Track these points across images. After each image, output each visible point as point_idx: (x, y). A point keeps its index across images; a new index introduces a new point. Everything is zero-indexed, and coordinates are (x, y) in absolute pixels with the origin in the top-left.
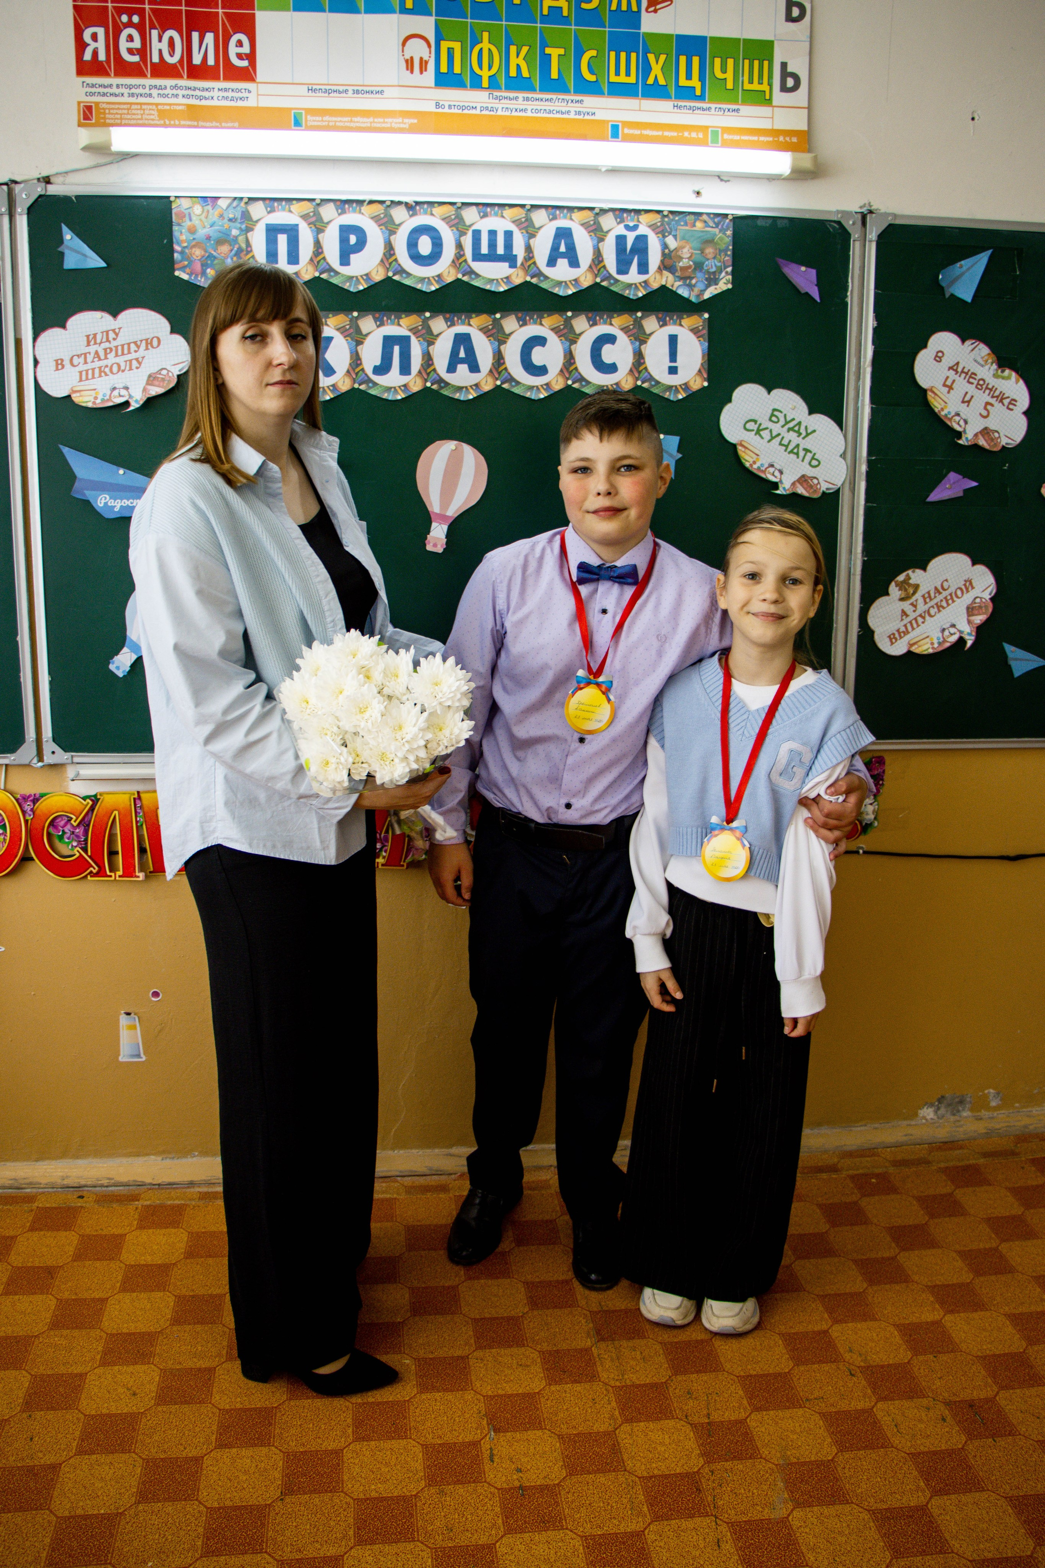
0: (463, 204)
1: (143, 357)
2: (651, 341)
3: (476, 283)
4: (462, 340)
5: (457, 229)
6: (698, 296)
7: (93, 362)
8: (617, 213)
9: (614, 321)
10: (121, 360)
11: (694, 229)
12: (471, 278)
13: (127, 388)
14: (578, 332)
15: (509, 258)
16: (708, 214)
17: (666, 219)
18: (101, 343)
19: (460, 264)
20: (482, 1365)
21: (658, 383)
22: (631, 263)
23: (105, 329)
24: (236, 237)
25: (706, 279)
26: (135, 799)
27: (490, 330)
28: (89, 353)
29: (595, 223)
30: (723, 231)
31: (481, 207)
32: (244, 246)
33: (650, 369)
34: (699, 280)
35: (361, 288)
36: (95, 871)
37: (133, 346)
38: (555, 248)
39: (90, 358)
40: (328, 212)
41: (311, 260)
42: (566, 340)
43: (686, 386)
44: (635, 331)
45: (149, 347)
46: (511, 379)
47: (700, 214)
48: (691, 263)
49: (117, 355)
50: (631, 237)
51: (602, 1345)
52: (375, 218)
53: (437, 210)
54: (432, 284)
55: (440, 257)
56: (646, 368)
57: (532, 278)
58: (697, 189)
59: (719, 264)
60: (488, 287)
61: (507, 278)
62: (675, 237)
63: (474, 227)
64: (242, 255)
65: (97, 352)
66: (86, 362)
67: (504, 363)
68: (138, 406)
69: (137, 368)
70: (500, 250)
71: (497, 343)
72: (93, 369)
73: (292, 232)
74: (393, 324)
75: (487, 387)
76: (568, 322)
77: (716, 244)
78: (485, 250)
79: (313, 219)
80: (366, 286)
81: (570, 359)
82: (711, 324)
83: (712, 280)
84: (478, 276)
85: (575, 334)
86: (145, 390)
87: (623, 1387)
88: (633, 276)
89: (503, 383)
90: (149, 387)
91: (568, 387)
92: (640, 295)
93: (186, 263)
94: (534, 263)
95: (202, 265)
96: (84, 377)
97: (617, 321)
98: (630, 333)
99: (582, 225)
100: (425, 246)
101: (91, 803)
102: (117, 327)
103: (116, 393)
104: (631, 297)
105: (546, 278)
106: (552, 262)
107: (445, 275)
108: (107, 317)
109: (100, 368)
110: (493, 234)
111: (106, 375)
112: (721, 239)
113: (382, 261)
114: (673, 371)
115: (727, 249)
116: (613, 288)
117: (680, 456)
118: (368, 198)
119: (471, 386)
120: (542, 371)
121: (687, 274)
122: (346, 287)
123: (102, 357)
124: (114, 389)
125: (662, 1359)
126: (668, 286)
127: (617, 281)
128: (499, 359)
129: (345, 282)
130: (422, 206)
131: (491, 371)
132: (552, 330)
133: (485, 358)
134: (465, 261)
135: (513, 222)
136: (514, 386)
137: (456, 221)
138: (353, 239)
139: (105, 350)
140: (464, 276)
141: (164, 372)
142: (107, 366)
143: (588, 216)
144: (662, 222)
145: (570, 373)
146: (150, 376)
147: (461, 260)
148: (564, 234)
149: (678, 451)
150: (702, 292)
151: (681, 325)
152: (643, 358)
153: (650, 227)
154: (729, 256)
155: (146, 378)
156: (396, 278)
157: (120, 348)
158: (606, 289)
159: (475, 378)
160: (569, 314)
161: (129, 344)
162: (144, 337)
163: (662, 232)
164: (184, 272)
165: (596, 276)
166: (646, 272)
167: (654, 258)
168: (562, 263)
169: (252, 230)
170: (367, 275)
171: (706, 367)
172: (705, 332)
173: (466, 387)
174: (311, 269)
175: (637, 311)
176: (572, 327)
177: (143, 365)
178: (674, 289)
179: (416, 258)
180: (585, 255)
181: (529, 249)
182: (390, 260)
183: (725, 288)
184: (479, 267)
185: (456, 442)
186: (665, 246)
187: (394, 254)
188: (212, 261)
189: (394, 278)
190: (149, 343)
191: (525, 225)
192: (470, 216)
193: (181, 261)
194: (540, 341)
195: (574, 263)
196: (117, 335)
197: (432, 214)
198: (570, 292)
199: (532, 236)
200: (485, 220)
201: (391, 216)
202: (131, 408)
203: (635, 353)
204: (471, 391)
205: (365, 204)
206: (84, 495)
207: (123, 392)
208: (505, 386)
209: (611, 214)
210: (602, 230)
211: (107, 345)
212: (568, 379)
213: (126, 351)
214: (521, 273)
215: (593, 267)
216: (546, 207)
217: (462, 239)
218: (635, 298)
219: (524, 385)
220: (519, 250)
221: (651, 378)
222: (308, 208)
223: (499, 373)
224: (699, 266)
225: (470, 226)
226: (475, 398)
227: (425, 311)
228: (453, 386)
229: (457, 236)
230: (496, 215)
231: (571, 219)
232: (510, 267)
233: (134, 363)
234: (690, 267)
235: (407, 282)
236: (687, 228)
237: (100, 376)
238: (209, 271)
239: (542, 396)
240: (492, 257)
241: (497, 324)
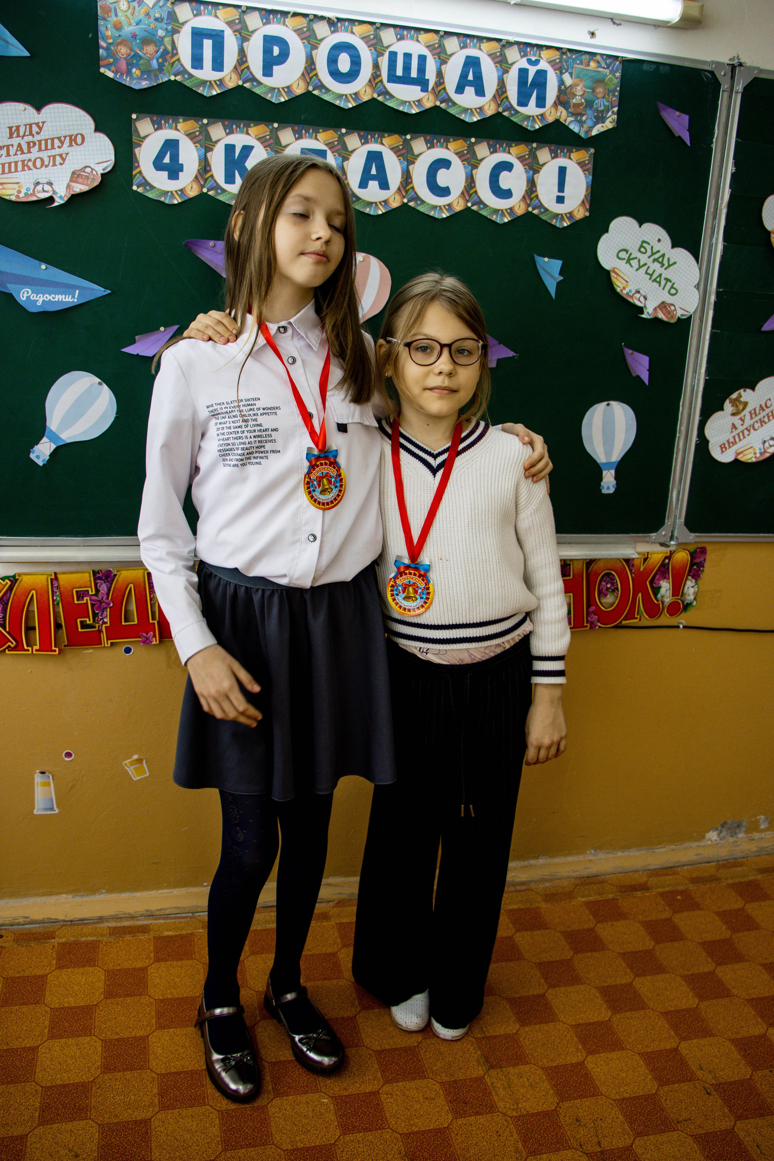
0: (382, 24)
1: (67, 154)
2: (544, 171)
3: (390, 104)
4: (374, 158)
5: (375, 49)
6: (587, 132)
7: (16, 154)
8: (522, 46)
9: (512, 150)
10: (44, 155)
11: (588, 68)
12: (385, 98)
13: (50, 184)
14: (479, 157)
15: (421, 82)
16: (602, 55)
17: (564, 57)
18: (24, 136)
19: (376, 84)
20: (392, 1100)
21: (546, 210)
22: (531, 96)
23: (28, 122)
24: (162, 38)
25: (595, 117)
26: (51, 579)
27: (400, 150)
28: (12, 145)
29: (501, 55)
30: (613, 72)
31: (398, 30)
32: (169, 48)
33: (540, 197)
34: (588, 118)
35: (283, 100)
36: (12, 646)
37: (57, 143)
38: (463, 76)
39: (12, 151)
40: (253, 21)
41: (235, 68)
42: (468, 164)
43: (570, 215)
44: (530, 160)
45: (73, 144)
46: (417, 198)
47: (595, 54)
48: (583, 101)
49: (40, 150)
50: (532, 71)
51: (493, 1072)
52: (298, 31)
53: (357, 29)
54: (350, 102)
55: (358, 76)
56: (537, 196)
57: (441, 103)
58: (592, 30)
59: (607, 104)
60: (401, 109)
61: (419, 101)
62: (571, 74)
63: (391, 49)
64: (168, 57)
65: (19, 145)
66: (8, 155)
67: (411, 182)
68: (62, 202)
69: (61, 164)
70: (414, 74)
71: (406, 163)
72: (16, 163)
73: (217, 38)
74: (311, 138)
75: (395, 204)
76: (471, 148)
77: (606, 84)
78: (399, 72)
79: (238, 27)
80: (287, 99)
81: (471, 182)
82: (596, 158)
83: (600, 119)
84: (392, 97)
85: (477, 159)
86: (68, 186)
87: (520, 1116)
88: (531, 109)
89: (409, 201)
90: (73, 184)
91: (468, 209)
92: (537, 127)
93: (111, 60)
94: (444, 89)
95: (128, 64)
96: (7, 170)
97: (514, 150)
98: (525, 162)
99: (490, 55)
100: (344, 64)
101: (9, 583)
102: (41, 120)
103: (39, 188)
104: (529, 128)
105: (454, 104)
106: (460, 89)
107: (362, 93)
108: (31, 110)
109: (23, 161)
110: (408, 56)
111: (30, 169)
112: (611, 80)
113: (303, 75)
114: (560, 200)
115: (615, 90)
116: (514, 119)
117: (561, 278)
118: (292, 10)
119: (380, 202)
120: (445, 192)
121: (579, 111)
122: (268, 98)
123: (26, 151)
124: (38, 183)
125: (546, 1085)
126: (562, 120)
127: (517, 112)
128: (407, 178)
129: (267, 93)
130: (343, 23)
131: (399, 189)
132: (456, 154)
133: (394, 177)
134: (381, 81)
135: (427, 47)
136: (419, 205)
137: (374, 42)
138: (276, 51)
139: (28, 143)
140: (379, 96)
141: (88, 170)
142: (30, 160)
143: (495, 47)
144: (561, 59)
145: (470, 196)
146: (74, 173)
147: (377, 81)
148: (472, 63)
149: (560, 274)
150: (591, 128)
151: (570, 158)
152: (535, 187)
153: (549, 62)
154: (616, 96)
155: (70, 175)
156: (316, 92)
157: (43, 142)
158: (507, 119)
159: (384, 195)
160: (473, 140)
161: (53, 140)
162: (68, 133)
163: (560, 68)
164: (110, 70)
165: (499, 106)
166: (544, 106)
167: (551, 93)
168: (470, 91)
169: (179, 32)
170: (288, 87)
171: (589, 198)
172: (590, 166)
173: (376, 203)
174: (234, 76)
175: (533, 142)
176: (474, 152)
177: (66, 162)
178: (567, 124)
179: (335, 74)
180: (490, 86)
181: (440, 75)
182: (311, 75)
183: (610, 126)
184: (393, 88)
185: (364, 254)
186: (561, 82)
187: (315, 69)
188: (138, 61)
189: (314, 92)
190: (73, 140)
191: (438, 51)
192: (388, 37)
193: (106, 58)
194: (445, 164)
195: (480, 92)
196: (41, 129)
197: (352, 33)
198: (475, 120)
199: (444, 62)
200: (402, 43)
201: (314, 31)
202: (56, 204)
203: (528, 181)
204: (380, 207)
205: (290, 16)
206: (6, 287)
207: (47, 188)
208: (412, 204)
209: (516, 47)
210: (507, 63)
211: (30, 138)
212: (467, 201)
213: (49, 147)
214: (432, 97)
215: (497, 97)
216: (458, 35)
217: (380, 59)
218: (532, 129)
219: (428, 204)
220: (431, 75)
221: (541, 206)
222: (233, 14)
223: (407, 192)
224: (589, 104)
225: (387, 47)
226: (383, 214)
227: (341, 127)
228: (364, 201)
229: (375, 56)
230: (412, 38)
231: (480, 49)
232: (422, 91)
233: (58, 160)
234: (581, 104)
235: (327, 97)
236: (582, 67)
237: (23, 170)
238: (134, 70)
239: (444, 216)
240: (406, 80)
241: (407, 144)
